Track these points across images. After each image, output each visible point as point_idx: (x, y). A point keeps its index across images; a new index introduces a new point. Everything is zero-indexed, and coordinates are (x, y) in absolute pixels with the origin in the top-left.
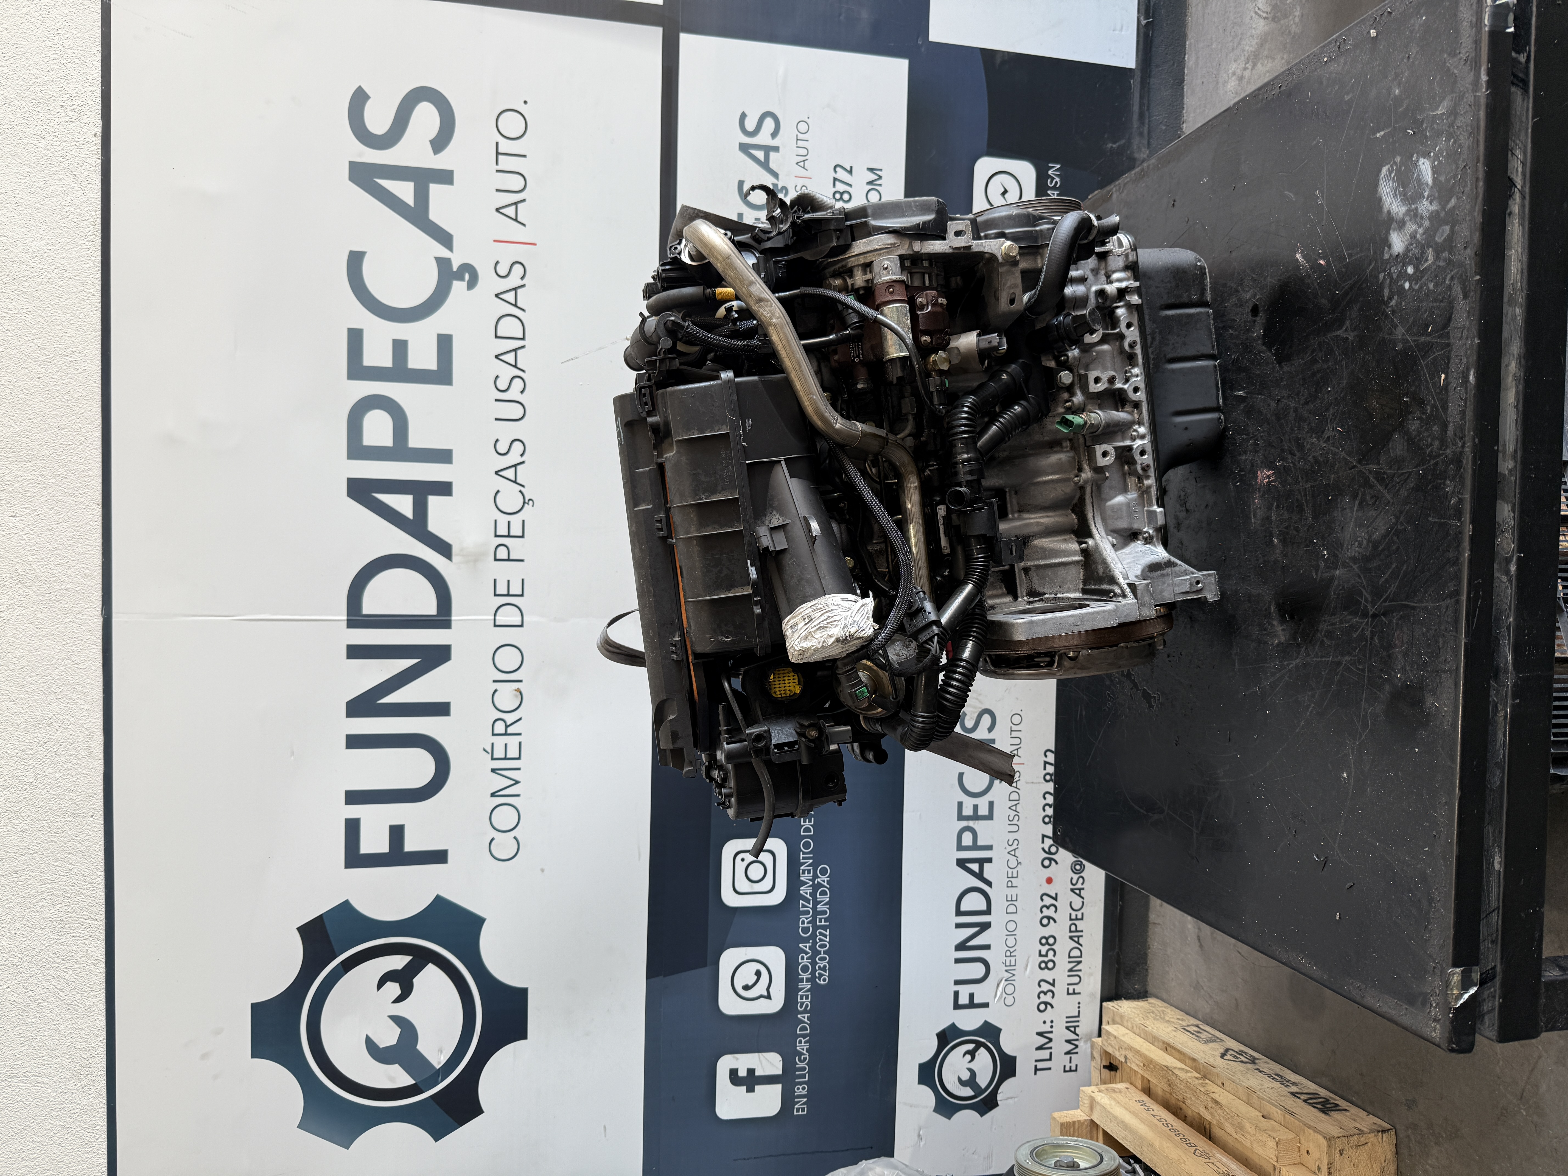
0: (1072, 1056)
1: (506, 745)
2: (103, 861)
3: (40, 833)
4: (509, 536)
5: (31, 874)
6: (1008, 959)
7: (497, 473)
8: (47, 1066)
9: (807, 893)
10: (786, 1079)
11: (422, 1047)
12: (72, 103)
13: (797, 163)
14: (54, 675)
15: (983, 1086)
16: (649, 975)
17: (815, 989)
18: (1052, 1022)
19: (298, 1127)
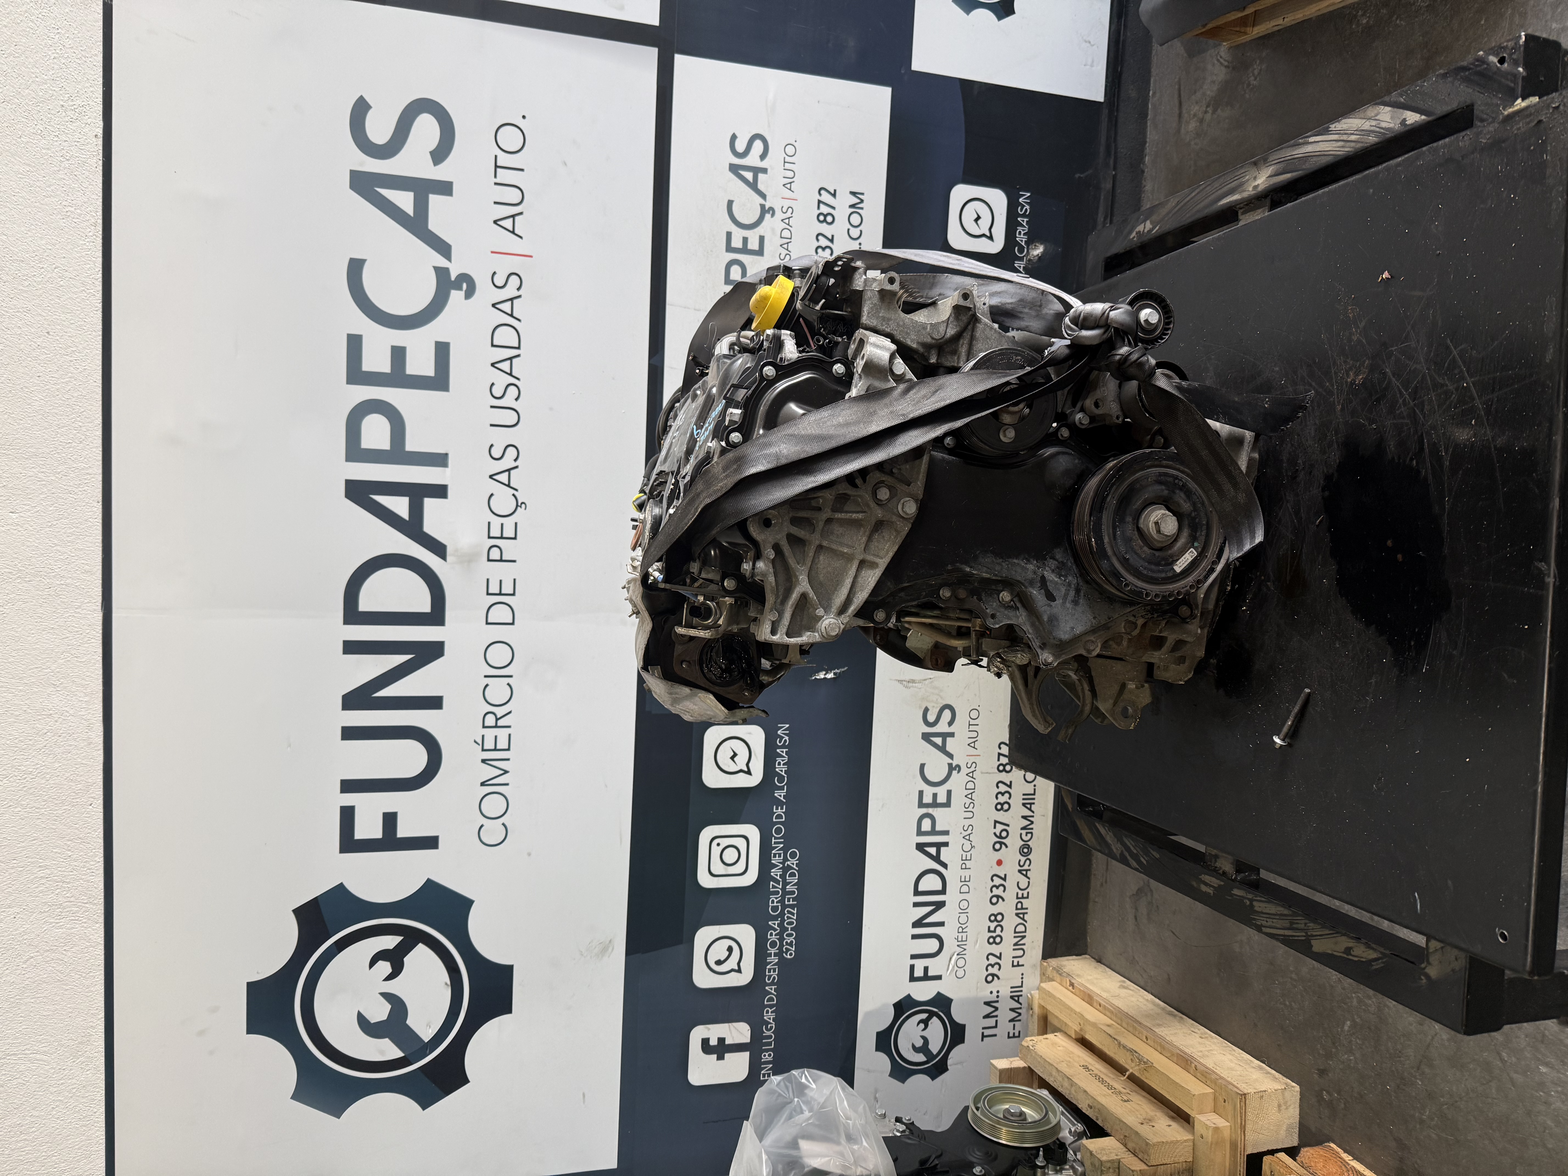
0: (1015, 1023)
1: (496, 737)
3: (39, 821)
4: (502, 538)
5: (30, 860)
6: (960, 935)
7: (491, 477)
8: (46, 1044)
9: (777, 875)
10: (753, 1047)
11: (412, 1022)
12: (72, 103)
13: (784, 185)
14: (53, 668)
15: (935, 1052)
16: (627, 954)
17: (782, 963)
18: (998, 992)
19: (291, 1098)
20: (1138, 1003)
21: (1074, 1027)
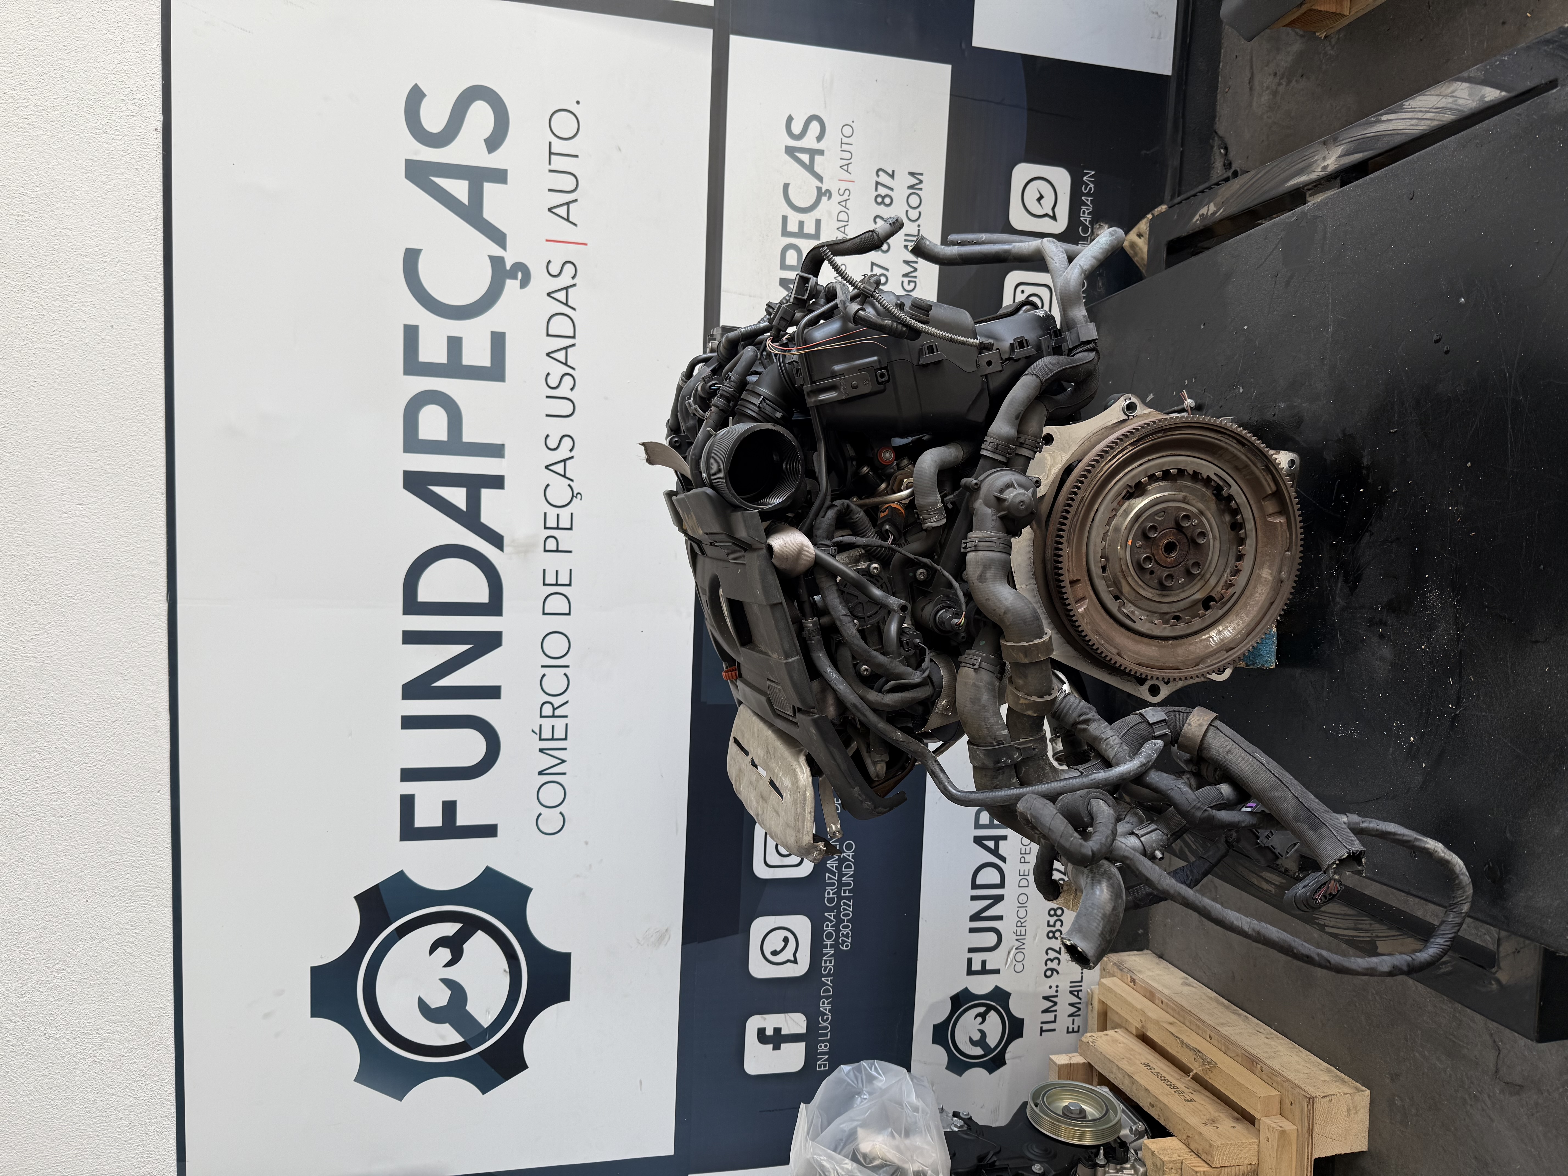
0: (1075, 1018)
1: (553, 727)
2: (170, 834)
3: (110, 807)
4: (558, 528)
5: (101, 845)
6: (1019, 929)
7: (547, 467)
8: (118, 1024)
9: (833, 867)
10: (809, 1038)
11: (471, 1007)
12: (132, 97)
13: (841, 167)
14: (121, 658)
15: (993, 1045)
16: (683, 943)
17: (839, 954)
18: (1057, 987)
19: (355, 1080)
20: (1202, 1001)
21: (1135, 1024)
